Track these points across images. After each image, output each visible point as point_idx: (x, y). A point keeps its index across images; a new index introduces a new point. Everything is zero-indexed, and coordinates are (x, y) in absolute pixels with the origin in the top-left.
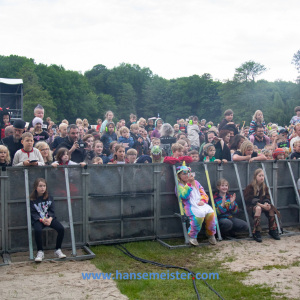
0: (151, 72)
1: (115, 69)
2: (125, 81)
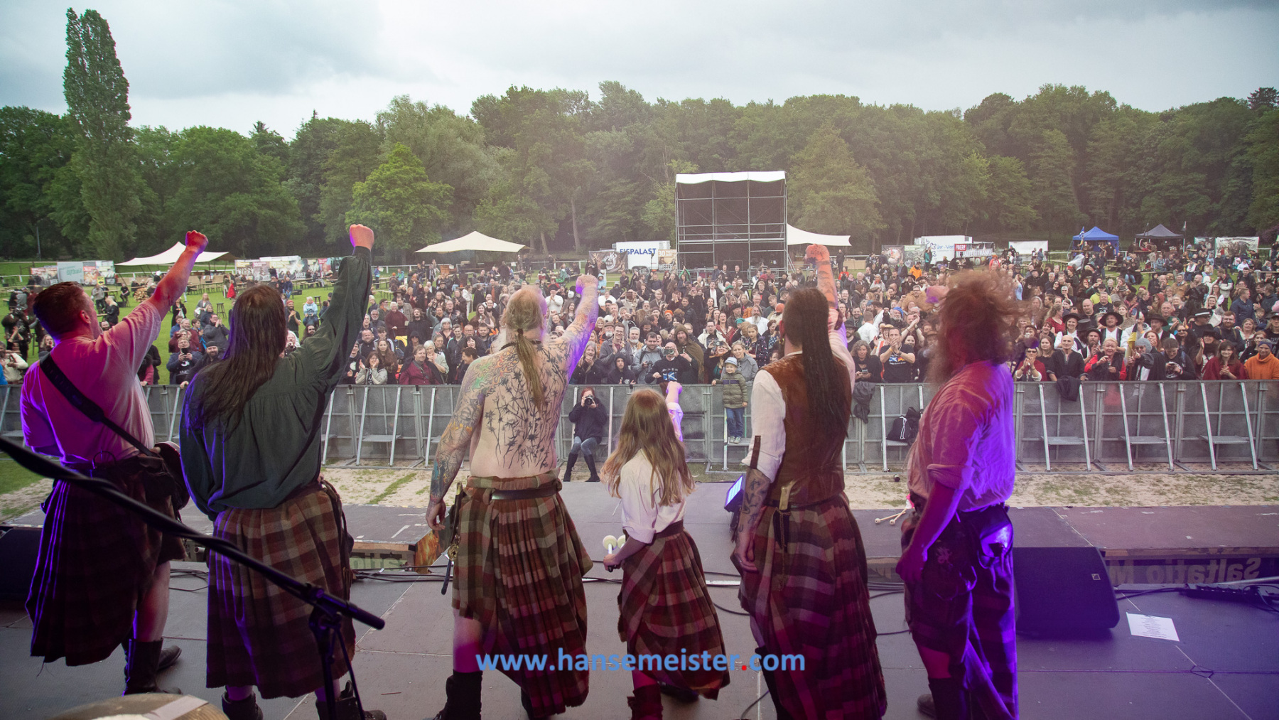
0: (1113, 102)
1: (1028, 101)
2: (1047, 127)
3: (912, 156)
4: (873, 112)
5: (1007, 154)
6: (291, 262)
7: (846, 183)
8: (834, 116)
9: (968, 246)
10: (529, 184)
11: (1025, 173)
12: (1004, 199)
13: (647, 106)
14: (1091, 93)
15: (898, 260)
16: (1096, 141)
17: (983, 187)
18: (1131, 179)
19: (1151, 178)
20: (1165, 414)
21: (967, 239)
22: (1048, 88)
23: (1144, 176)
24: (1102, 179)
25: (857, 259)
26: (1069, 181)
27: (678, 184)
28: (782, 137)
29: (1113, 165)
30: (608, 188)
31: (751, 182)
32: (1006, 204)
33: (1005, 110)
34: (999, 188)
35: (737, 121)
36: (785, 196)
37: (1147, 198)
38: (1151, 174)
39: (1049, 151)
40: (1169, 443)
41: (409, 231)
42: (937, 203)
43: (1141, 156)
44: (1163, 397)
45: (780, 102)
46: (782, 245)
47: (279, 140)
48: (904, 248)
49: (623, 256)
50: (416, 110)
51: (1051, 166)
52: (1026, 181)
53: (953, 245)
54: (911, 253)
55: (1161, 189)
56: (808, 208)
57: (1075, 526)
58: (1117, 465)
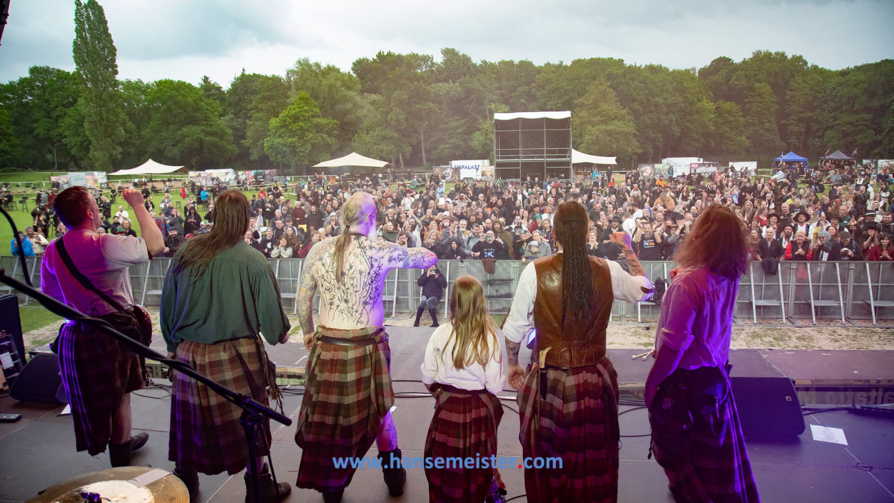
3: (660, 100)
4: (633, 70)
5: (728, 98)
6: (227, 173)
7: (614, 120)
8: (606, 73)
9: (700, 165)
10: (391, 119)
11: (741, 114)
12: (726, 132)
13: (474, 66)
14: (789, 57)
15: (650, 174)
16: (792, 90)
17: (711, 123)
18: (817, 118)
19: (832, 117)
20: (840, 284)
21: (699, 160)
22: (759, 53)
23: (827, 116)
24: (796, 118)
25: (621, 173)
26: (773, 119)
27: (496, 120)
28: (569, 87)
29: (805, 108)
30: (447, 123)
31: (547, 119)
32: (727, 135)
33: (727, 68)
34: (722, 124)
35: (537, 76)
36: (571, 129)
37: (828, 132)
38: (832, 115)
39: (759, 98)
40: (842, 305)
41: (308, 152)
42: (679, 134)
43: (825, 102)
44: (838, 273)
45: (568, 63)
46: (568, 163)
47: (219, 89)
48: (654, 166)
49: (457, 170)
50: (314, 68)
51: (759, 109)
52: (742, 119)
53: (689, 164)
54: (659, 170)
55: (839, 125)
56: (587, 137)
57: (774, 363)
58: (804, 321)
